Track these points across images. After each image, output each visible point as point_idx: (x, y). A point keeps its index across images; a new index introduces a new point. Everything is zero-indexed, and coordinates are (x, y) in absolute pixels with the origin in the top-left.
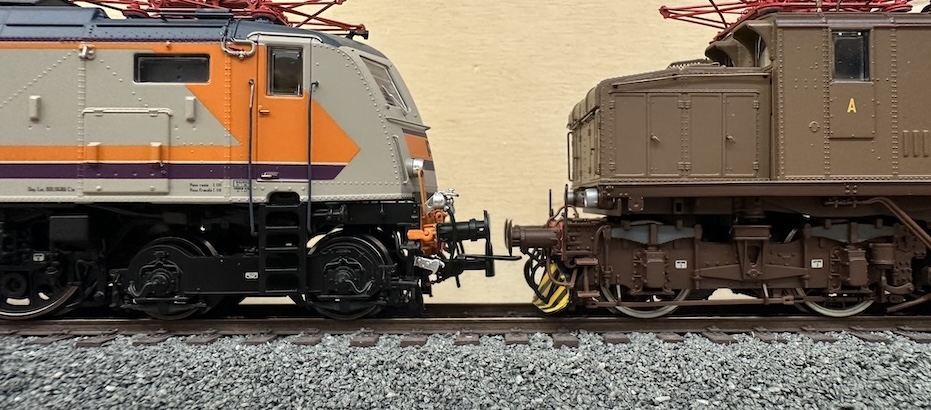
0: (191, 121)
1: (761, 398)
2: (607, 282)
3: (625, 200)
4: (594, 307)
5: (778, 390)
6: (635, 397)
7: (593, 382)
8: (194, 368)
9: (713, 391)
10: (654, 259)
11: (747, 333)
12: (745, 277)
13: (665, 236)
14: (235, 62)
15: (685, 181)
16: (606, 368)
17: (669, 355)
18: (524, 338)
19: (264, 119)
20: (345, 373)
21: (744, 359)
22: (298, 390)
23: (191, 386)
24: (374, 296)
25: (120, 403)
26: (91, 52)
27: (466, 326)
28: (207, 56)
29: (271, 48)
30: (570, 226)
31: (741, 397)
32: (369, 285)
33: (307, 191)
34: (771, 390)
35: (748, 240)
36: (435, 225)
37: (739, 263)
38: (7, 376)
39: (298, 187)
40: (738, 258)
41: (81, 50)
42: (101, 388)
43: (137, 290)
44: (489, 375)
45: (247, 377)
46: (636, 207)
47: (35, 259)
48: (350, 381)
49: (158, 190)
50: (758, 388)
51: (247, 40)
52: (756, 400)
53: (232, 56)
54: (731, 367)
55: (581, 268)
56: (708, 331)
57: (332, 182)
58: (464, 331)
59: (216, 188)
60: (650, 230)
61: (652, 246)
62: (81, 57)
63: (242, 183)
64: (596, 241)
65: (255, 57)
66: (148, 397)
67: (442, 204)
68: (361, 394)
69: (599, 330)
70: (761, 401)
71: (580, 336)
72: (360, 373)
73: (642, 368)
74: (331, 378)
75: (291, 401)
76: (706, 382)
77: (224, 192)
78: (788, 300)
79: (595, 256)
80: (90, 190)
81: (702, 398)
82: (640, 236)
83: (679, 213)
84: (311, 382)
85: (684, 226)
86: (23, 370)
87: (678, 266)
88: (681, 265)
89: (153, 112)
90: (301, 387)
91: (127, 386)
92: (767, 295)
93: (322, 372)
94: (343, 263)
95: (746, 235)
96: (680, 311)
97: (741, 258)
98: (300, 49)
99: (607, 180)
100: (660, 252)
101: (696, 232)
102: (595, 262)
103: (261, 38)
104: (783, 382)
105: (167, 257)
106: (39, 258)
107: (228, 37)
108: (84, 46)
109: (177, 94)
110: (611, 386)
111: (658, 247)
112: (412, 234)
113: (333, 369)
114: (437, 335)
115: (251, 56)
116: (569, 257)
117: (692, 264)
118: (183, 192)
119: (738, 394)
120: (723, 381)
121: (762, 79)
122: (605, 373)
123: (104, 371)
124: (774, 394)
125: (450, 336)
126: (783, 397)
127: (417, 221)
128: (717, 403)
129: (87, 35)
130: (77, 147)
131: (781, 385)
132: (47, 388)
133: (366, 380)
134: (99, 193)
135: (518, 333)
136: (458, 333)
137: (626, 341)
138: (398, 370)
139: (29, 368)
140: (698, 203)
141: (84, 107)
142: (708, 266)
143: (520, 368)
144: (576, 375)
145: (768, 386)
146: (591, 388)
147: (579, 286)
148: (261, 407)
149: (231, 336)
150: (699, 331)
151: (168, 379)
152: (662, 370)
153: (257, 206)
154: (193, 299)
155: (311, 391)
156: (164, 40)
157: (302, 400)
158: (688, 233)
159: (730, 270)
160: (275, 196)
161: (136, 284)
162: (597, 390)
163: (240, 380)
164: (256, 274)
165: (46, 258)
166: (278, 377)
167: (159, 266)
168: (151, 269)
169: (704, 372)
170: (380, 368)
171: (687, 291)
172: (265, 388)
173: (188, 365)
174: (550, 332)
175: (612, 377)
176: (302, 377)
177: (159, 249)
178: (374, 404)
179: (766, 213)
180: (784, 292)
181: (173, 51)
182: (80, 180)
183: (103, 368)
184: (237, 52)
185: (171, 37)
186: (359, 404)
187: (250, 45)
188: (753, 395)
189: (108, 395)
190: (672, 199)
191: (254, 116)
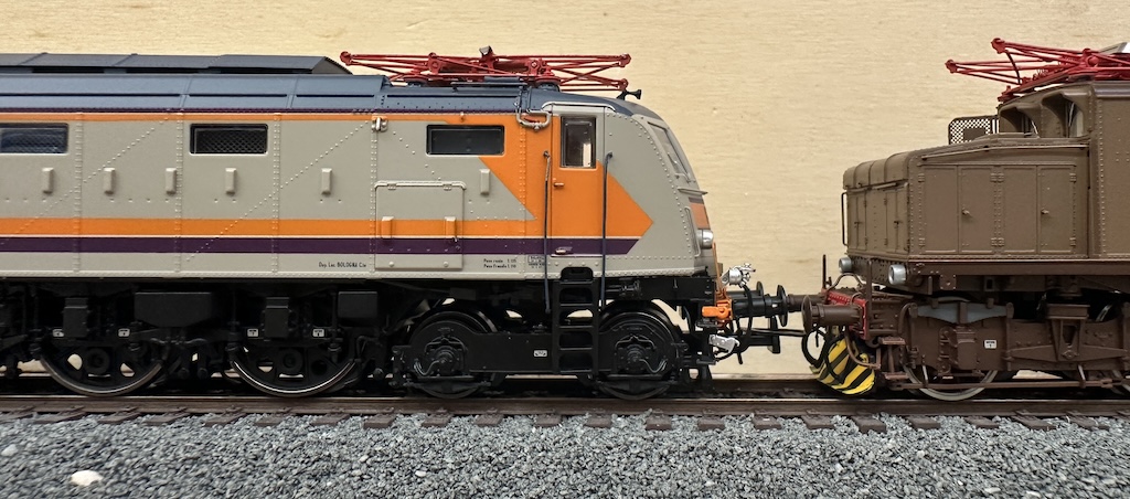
0: (485, 194)
1: (1096, 490)
2: (913, 363)
3: (936, 278)
4: (898, 389)
5: (1112, 482)
6: (962, 487)
7: (917, 472)
8: (502, 453)
9: (1044, 482)
10: (964, 339)
11: (1060, 418)
12: (1061, 359)
13: (974, 314)
14: (530, 133)
15: (998, 257)
16: (926, 456)
17: (990, 442)
18: (826, 421)
19: (558, 192)
20: (657, 459)
21: (1070, 448)
22: (615, 477)
23: (503, 472)
24: (666, 376)
25: (435, 489)
26: (384, 124)
27: (759, 407)
28: (502, 128)
29: (564, 118)
30: (874, 304)
31: (1074, 489)
32: (663, 365)
33: (601, 266)
34: (1106, 482)
35: (1065, 320)
36: (730, 302)
37: (1053, 343)
38: (313, 460)
39: (591, 262)
40: (1052, 338)
41: (375, 122)
42: (412, 473)
43: (424, 368)
44: (806, 463)
45: (559, 463)
46: (947, 285)
47: (315, 334)
48: (664, 468)
49: (452, 266)
50: (1091, 480)
51: (542, 111)
52: (1091, 493)
53: (527, 128)
54: (1059, 457)
55: (884, 348)
56: (1018, 415)
57: (625, 256)
58: (758, 413)
59: (511, 264)
60: (959, 308)
61: (962, 325)
62: (374, 130)
63: (536, 258)
64: (901, 320)
65: (550, 128)
66: (463, 484)
67: (739, 279)
68: (680, 482)
69: (903, 414)
70: (1097, 494)
71: (883, 419)
72: (672, 460)
73: (965, 457)
74: (645, 465)
75: (608, 489)
76: (1035, 472)
77: (520, 268)
78: (1106, 383)
79: (899, 335)
80: (382, 266)
81: (1031, 489)
82: (948, 315)
83: (990, 290)
84: (625, 469)
85: (995, 304)
86: (327, 453)
87: (987, 346)
88: (991, 345)
89: (447, 185)
90: (617, 474)
91: (436, 471)
92: (1084, 378)
93: (633, 458)
94: (634, 341)
95: (1061, 314)
96: (987, 393)
97: (1056, 338)
98: (593, 119)
99: (915, 256)
100: (970, 332)
101: (1006, 311)
102: (902, 342)
103: (555, 108)
104: (1117, 473)
105: (451, 333)
106: (319, 333)
107: (523, 107)
108: (378, 117)
109: (471, 168)
110: (935, 475)
111: (968, 326)
112: (707, 311)
113: (644, 455)
114: (730, 417)
115: (547, 127)
116: (872, 335)
117: (1003, 344)
118: (477, 268)
119: (1071, 486)
120: (1053, 472)
121: (1079, 151)
122: (927, 462)
123: (412, 455)
124: (1109, 487)
125: (743, 418)
126: (1119, 491)
127: (711, 297)
128: (1050, 495)
129: (379, 107)
130: (368, 221)
131: (1115, 477)
132: (357, 472)
133: (680, 467)
134: (392, 269)
135: (816, 415)
136: (752, 415)
137: (937, 427)
138: (710, 456)
139: (333, 450)
140: (1013, 281)
141: (377, 180)
142: (1019, 346)
143: (838, 456)
144: (897, 464)
145: (1101, 478)
146: (915, 478)
147: (885, 368)
148: (579, 495)
149: (513, 416)
150: (1008, 414)
151: (477, 464)
152: (985, 459)
153: (551, 281)
154: (479, 378)
155: (628, 479)
156: (459, 112)
157: (620, 489)
158: (999, 311)
159: (1044, 351)
160: (567, 272)
161: (421, 361)
162: (923, 479)
163: (552, 466)
164: (545, 352)
165: (327, 334)
166: (591, 463)
167: (445, 343)
168: (435, 347)
169: (1031, 462)
170: (691, 455)
171: (995, 373)
172: (579, 475)
173: (496, 449)
174: (849, 414)
175: (934, 466)
176: (615, 464)
177: (446, 325)
178: (696, 494)
179: (1083, 290)
180: (1101, 374)
181: (466, 123)
182: (371, 256)
183: (410, 451)
184: (532, 124)
185: (465, 108)
186: (679, 493)
187: (545, 116)
188: (1086, 487)
189: (419, 480)
190: (981, 278)
191: (549, 189)
